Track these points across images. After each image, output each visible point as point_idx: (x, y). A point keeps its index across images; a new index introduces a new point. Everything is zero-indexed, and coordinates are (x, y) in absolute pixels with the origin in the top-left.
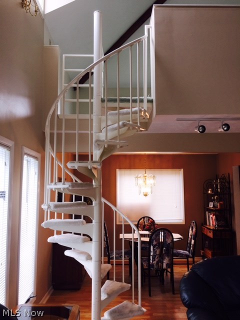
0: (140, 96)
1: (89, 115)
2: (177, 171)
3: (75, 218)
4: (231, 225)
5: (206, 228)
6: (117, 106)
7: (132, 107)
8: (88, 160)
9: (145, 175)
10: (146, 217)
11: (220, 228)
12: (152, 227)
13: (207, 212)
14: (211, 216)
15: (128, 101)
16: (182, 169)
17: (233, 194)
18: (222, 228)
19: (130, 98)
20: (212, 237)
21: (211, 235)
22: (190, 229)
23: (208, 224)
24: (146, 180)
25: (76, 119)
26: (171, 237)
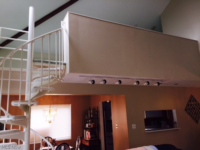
0: (57, 60)
1: (21, 69)
2: (67, 105)
3: (11, 142)
4: (99, 136)
5: (84, 140)
6: (41, 65)
7: (57, 67)
8: (19, 100)
9: (50, 109)
10: (47, 137)
11: (92, 139)
12: (54, 143)
13: (84, 130)
14: (87, 132)
15: (54, 63)
16: (71, 105)
17: (99, 118)
18: (94, 139)
19: (56, 61)
20: (88, 145)
21: (87, 144)
22: (77, 142)
23: (85, 137)
24: (51, 112)
25: (9, 71)
26: (68, 148)
